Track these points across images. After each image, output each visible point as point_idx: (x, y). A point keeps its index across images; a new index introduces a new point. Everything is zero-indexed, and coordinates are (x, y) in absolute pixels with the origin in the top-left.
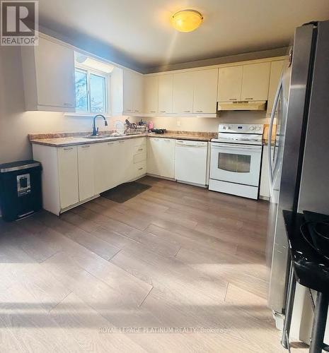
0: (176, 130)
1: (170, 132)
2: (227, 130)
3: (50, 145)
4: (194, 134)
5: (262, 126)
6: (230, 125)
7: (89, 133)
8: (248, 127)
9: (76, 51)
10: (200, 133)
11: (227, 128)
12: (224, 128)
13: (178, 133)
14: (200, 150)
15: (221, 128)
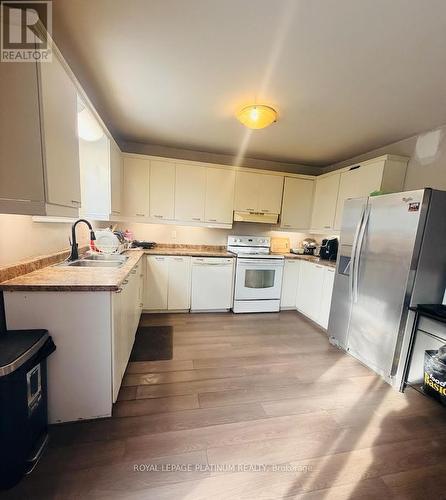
0: (171, 243)
1: (161, 246)
2: (238, 243)
3: (94, 289)
4: (197, 247)
5: (269, 239)
6: (242, 238)
7: (64, 255)
8: (258, 240)
10: (205, 247)
11: (238, 240)
12: (235, 241)
13: (174, 246)
15: (231, 240)
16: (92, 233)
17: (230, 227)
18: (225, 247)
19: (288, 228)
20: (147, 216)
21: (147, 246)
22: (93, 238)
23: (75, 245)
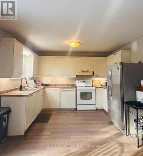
1: (51, 85)
2: (79, 83)
3: (22, 96)
4: (64, 85)
5: (92, 81)
6: (81, 81)
7: (18, 88)
8: (87, 81)
9: (25, 47)
10: (67, 85)
11: (79, 82)
12: (78, 82)
13: (56, 85)
14: (72, 92)
15: (77, 82)
16: (27, 81)
17: (75, 77)
18: (75, 85)
19: (97, 76)
20: (46, 75)
21: (46, 85)
22: (27, 83)
23: (21, 85)
